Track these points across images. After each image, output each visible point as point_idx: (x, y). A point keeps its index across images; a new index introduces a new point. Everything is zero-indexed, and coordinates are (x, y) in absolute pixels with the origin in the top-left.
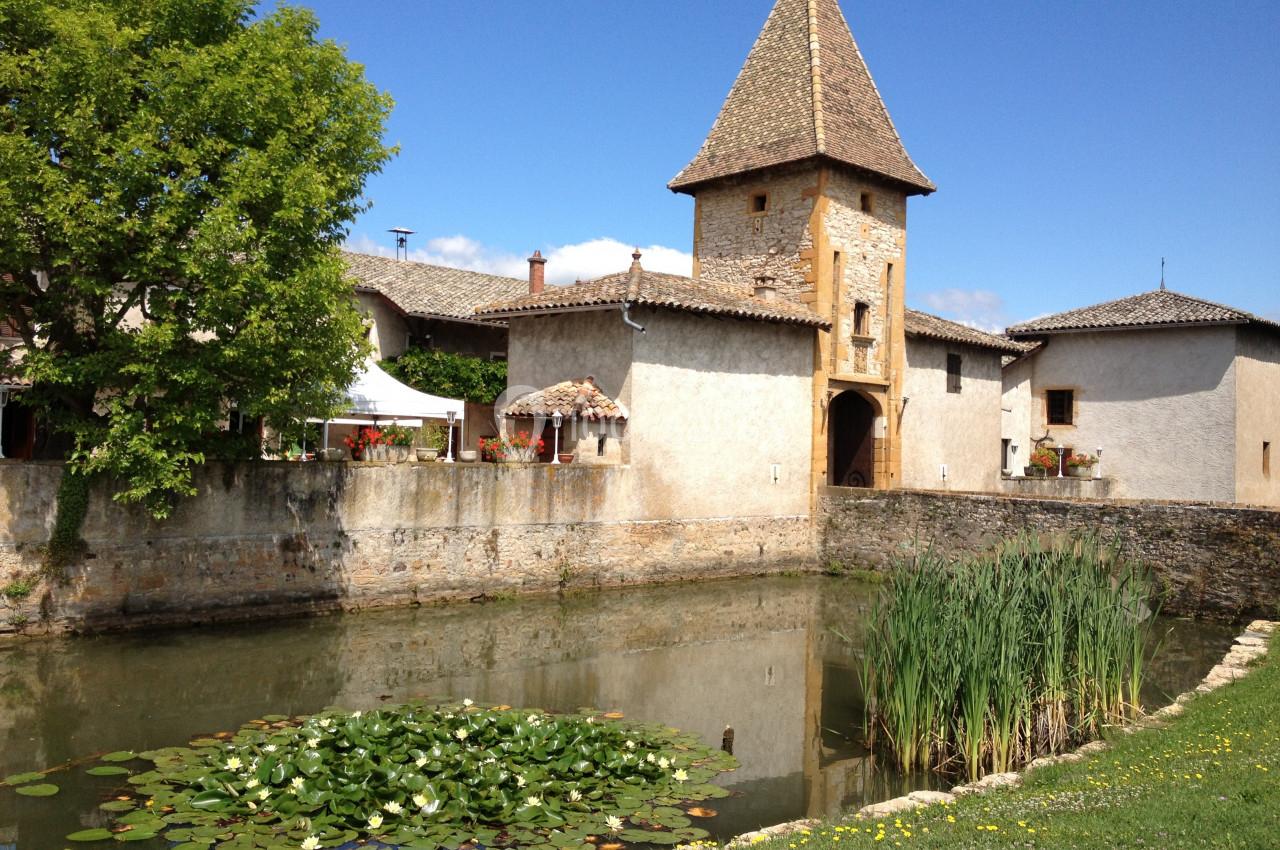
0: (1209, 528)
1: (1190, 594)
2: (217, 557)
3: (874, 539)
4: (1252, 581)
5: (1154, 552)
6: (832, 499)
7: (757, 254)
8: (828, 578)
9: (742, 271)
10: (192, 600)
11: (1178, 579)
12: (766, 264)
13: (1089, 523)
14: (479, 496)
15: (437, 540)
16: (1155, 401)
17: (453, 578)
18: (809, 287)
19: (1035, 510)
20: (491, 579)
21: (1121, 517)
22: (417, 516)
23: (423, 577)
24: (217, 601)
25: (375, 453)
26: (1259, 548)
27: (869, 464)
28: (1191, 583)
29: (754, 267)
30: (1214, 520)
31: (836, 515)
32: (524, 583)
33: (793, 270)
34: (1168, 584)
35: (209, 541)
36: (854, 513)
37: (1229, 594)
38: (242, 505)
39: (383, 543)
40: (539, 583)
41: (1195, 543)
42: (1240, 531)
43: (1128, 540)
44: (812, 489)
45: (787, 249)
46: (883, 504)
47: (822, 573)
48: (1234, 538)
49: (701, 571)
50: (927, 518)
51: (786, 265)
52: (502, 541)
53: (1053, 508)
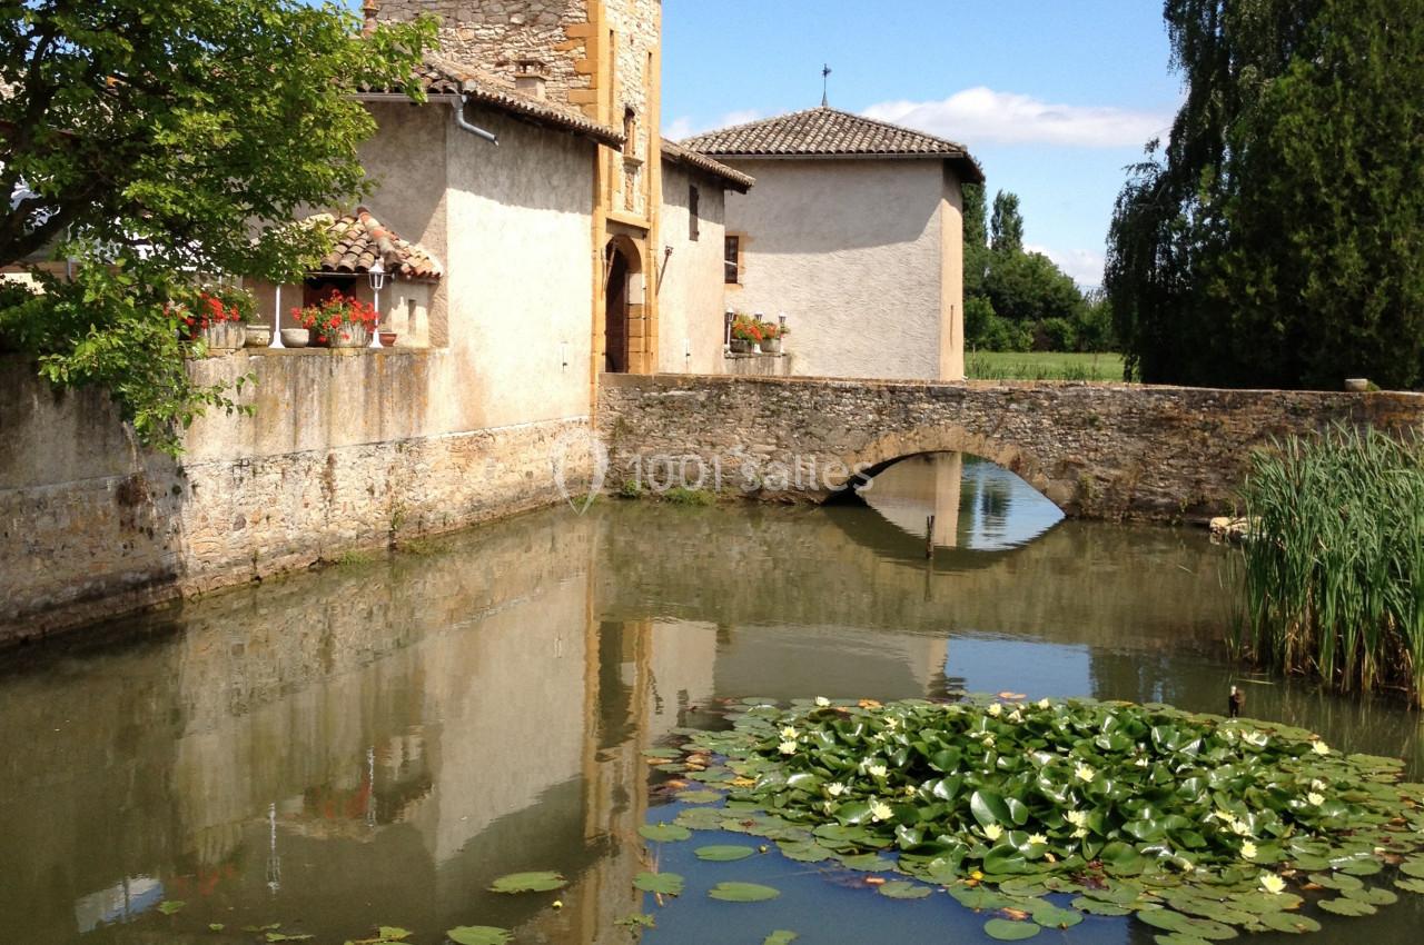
0: (1142, 412)
1: (1117, 493)
2: (44, 522)
3: (689, 445)
4: (1197, 473)
5: (1073, 445)
6: (623, 392)
7: (487, 22)
8: (618, 502)
9: (460, 46)
10: (19, 599)
11: (1103, 476)
12: (504, 39)
13: (991, 412)
14: (316, 403)
15: (275, 477)
16: (842, 253)
17: (291, 535)
18: (583, 81)
19: (921, 399)
20: (327, 534)
21: (1032, 403)
22: (257, 438)
23: (264, 534)
24: (48, 597)
25: (213, 335)
26: (1206, 434)
27: (622, 341)
28: (1118, 479)
29: (483, 41)
30: (1149, 402)
31: (629, 414)
32: (358, 537)
33: (553, 53)
34: (1091, 482)
35: (35, 494)
36: (658, 410)
37: (1167, 490)
38: (74, 429)
39: (223, 484)
40: (371, 535)
41: (1125, 431)
42: (1184, 416)
43: (1041, 431)
44: (593, 377)
45: (541, 18)
46: (702, 396)
47: (610, 496)
48: (1175, 423)
49: (508, 503)
50: (768, 413)
51: (541, 44)
52: (338, 473)
53: (946, 395)
